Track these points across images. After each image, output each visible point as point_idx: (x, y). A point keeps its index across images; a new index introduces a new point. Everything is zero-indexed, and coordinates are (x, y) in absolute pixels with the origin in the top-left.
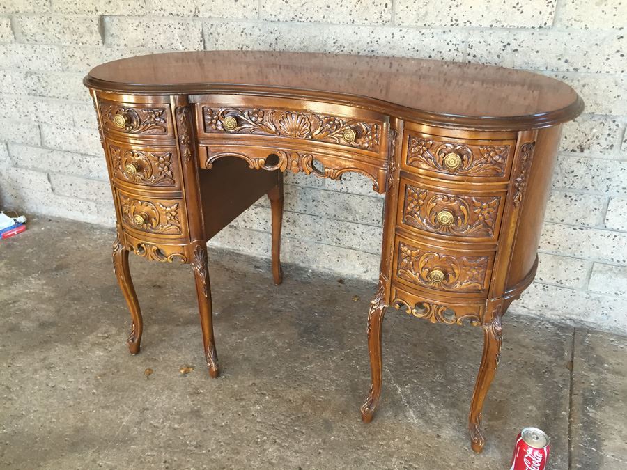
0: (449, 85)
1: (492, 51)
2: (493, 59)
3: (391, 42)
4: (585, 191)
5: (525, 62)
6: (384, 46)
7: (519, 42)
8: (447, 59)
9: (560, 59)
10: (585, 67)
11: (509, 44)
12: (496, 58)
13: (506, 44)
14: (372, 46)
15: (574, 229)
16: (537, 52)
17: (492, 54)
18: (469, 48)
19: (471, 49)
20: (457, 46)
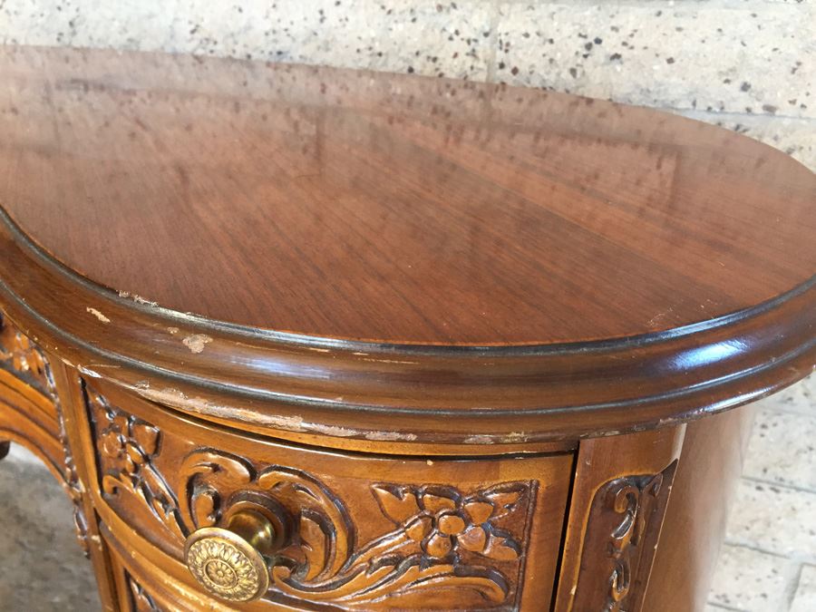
0: (458, 140)
1: (558, 57)
2: (558, 77)
3: (319, 32)
4: (787, 407)
5: (637, 86)
6: (304, 43)
7: (624, 34)
8: (450, 75)
9: (727, 81)
10: (793, 102)
11: (598, 41)
12: (566, 75)
13: (591, 40)
14: (275, 41)
15: (759, 488)
16: (670, 61)
17: (557, 66)
18: (501, 48)
19: (507, 51)
20: (473, 43)
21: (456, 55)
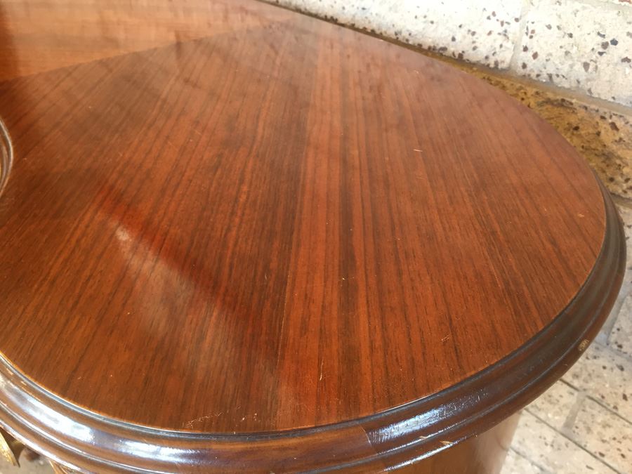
1: (574, 51)
11: (614, 42)
12: (579, 67)
13: (608, 40)
17: (572, 58)
18: (527, 34)
19: (531, 37)
20: (505, 25)
21: (490, 33)
